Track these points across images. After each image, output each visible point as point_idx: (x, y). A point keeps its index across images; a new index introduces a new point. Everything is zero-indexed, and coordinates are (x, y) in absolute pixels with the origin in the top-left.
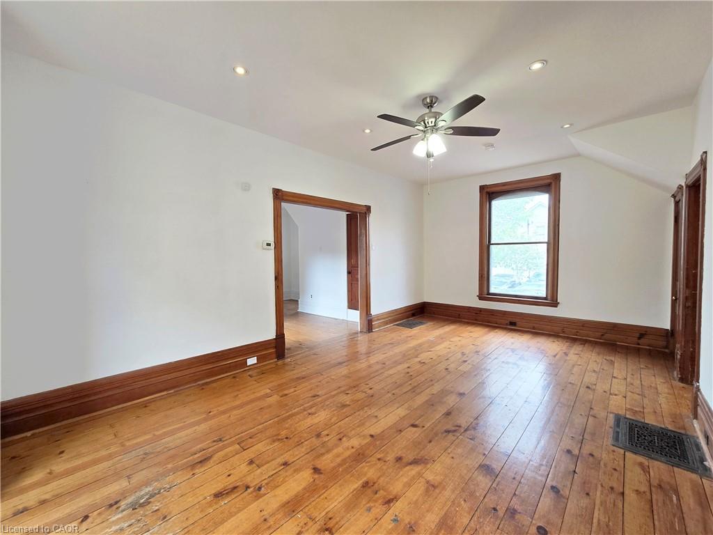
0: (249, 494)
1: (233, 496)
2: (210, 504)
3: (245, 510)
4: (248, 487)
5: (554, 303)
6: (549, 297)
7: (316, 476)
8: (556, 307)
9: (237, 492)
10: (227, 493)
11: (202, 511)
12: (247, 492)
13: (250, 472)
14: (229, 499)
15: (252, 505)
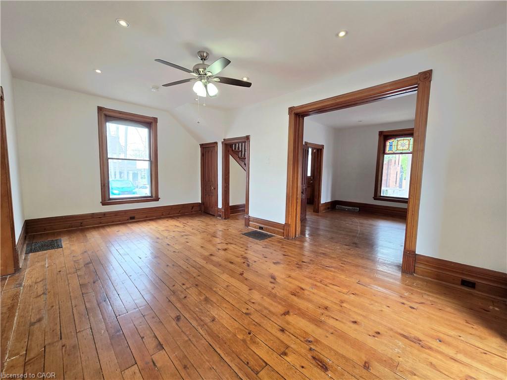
0: (316, 346)
1: (322, 356)
2: (335, 371)
3: (330, 346)
4: (311, 349)
5: (157, 199)
6: (154, 196)
7: (291, 314)
8: (158, 201)
9: (318, 356)
10: (321, 362)
11: (343, 375)
12: (315, 349)
13: (295, 352)
14: (325, 359)
15: (325, 343)
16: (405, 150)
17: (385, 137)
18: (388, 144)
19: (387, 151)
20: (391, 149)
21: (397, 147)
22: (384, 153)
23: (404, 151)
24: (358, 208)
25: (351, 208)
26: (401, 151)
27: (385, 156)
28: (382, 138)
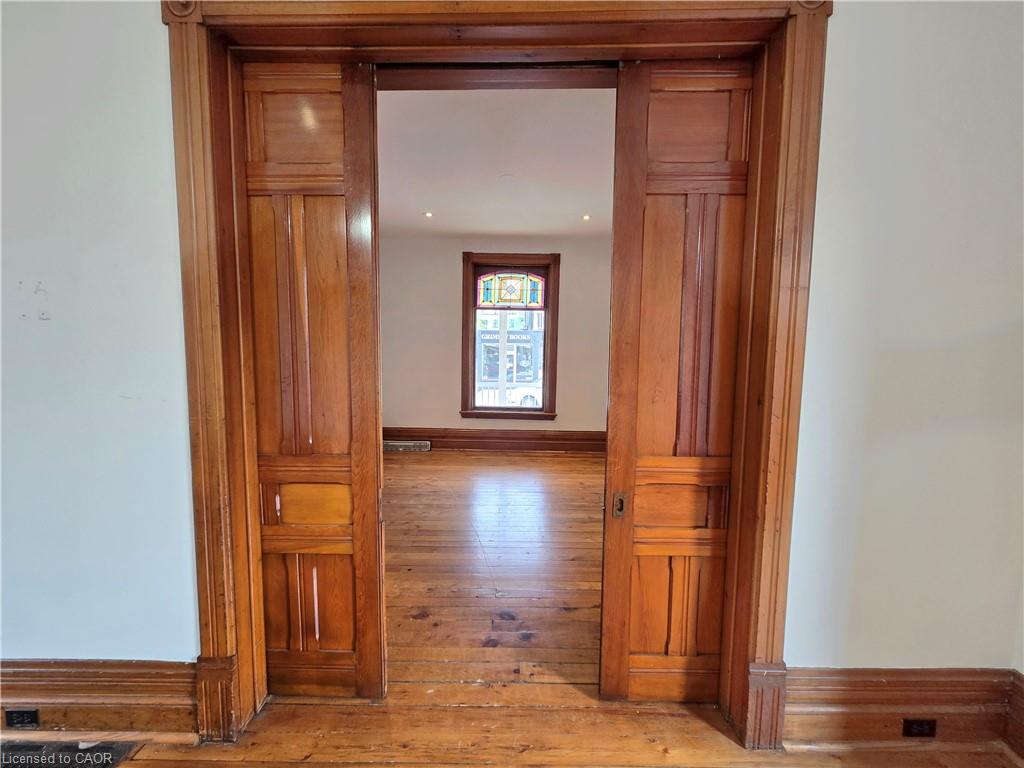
16: (515, 300)
17: (477, 266)
18: (481, 284)
19: (481, 301)
20: (487, 299)
21: (500, 294)
22: (475, 306)
23: (513, 304)
24: (429, 443)
25: (411, 443)
26: (508, 304)
27: (478, 311)
28: (470, 268)
